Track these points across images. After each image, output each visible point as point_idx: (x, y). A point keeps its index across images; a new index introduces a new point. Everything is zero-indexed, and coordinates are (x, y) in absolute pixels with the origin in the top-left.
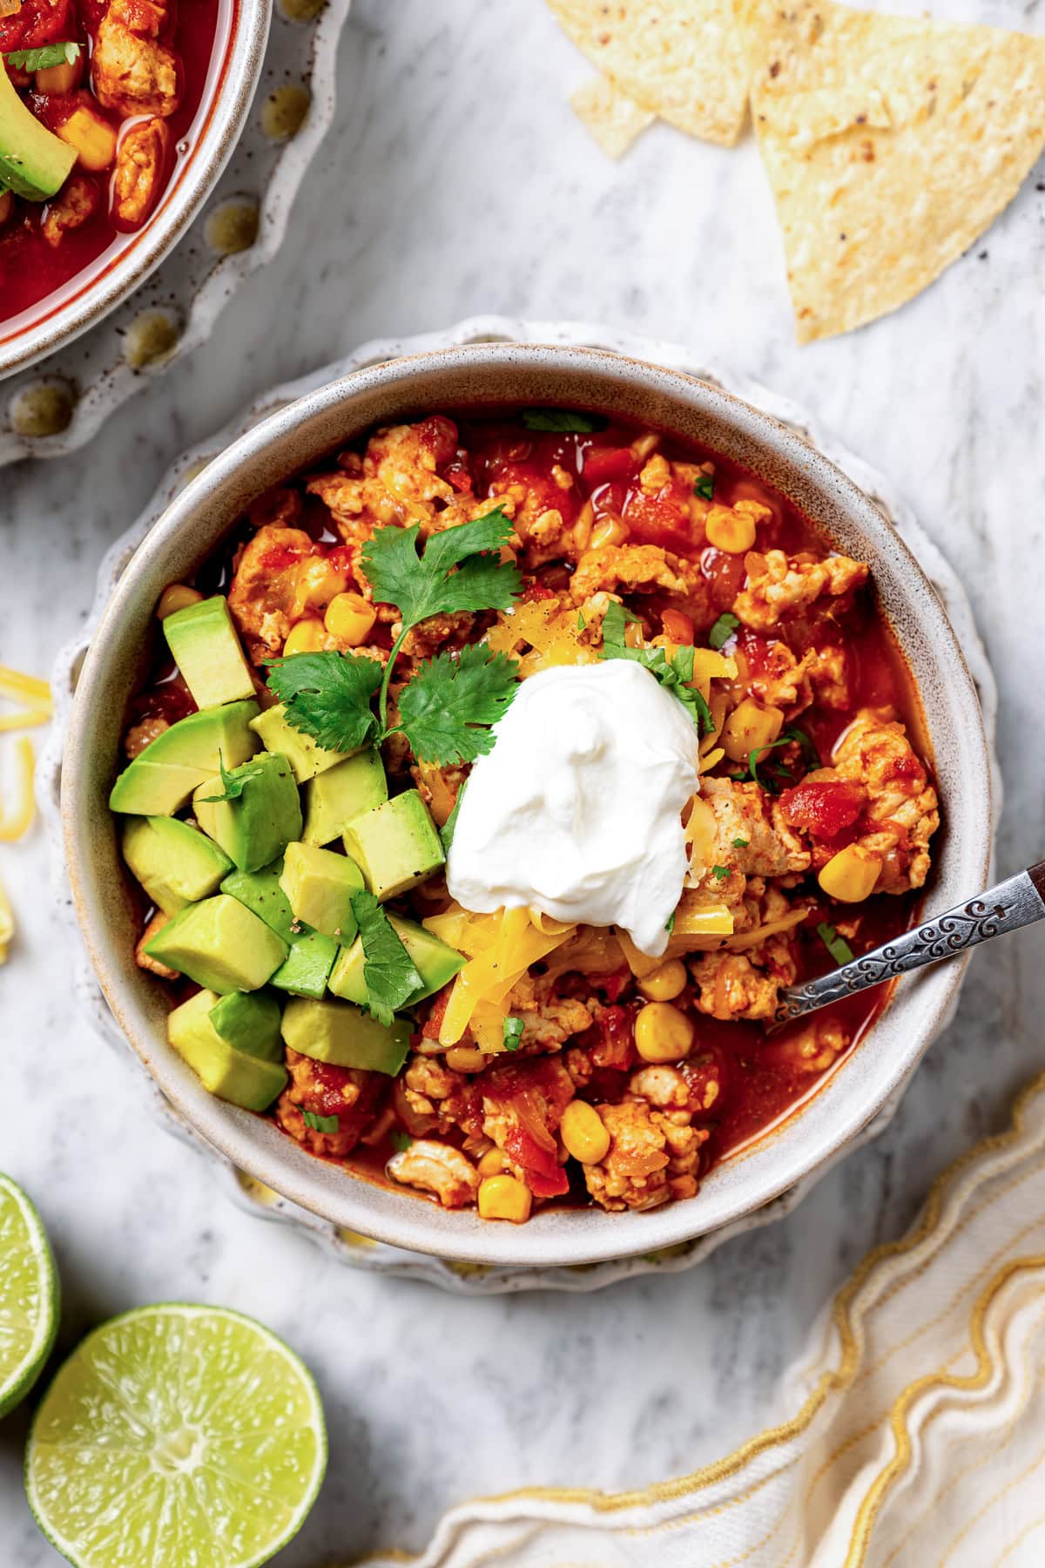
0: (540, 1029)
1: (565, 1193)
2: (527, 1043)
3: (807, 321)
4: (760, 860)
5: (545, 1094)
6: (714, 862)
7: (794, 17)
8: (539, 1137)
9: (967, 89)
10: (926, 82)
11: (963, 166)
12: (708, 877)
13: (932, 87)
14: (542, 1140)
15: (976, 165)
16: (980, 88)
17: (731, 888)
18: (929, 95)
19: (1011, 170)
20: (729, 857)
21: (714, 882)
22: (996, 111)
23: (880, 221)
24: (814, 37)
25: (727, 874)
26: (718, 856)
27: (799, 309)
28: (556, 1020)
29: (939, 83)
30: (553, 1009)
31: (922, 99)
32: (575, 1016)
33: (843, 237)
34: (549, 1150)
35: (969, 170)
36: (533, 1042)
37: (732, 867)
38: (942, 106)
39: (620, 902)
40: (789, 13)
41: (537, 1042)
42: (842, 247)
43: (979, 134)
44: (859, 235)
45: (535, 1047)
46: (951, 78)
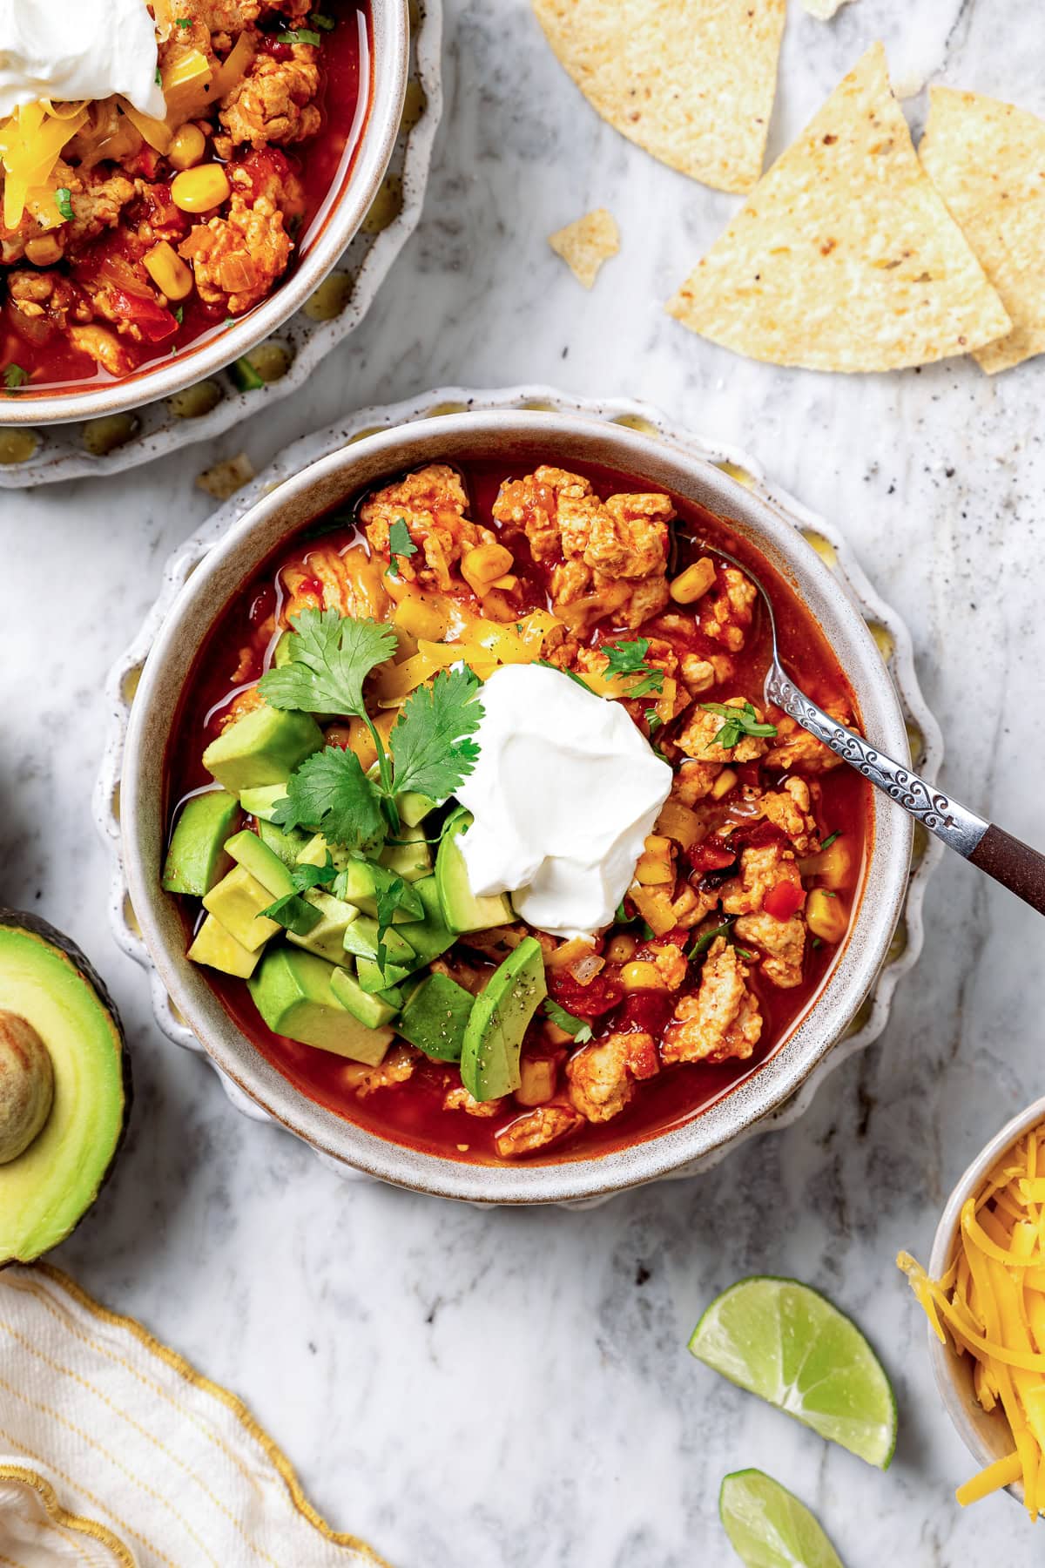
0: (93, 206)
1: (176, 329)
2: (87, 222)
3: (684, 301)
4: (216, 13)
5: (124, 257)
6: (175, 16)
7: (877, 125)
8: (133, 289)
9: (925, 277)
10: (907, 248)
11: (871, 318)
12: (175, 33)
13: (907, 255)
14: (140, 291)
15: (878, 328)
16: (930, 286)
17: (198, 37)
18: (899, 258)
19: (896, 354)
20: (186, 9)
21: (182, 34)
22: (925, 310)
23: (789, 295)
24: (876, 150)
25: (190, 24)
26: (178, 11)
27: (687, 289)
28: (103, 196)
29: (913, 257)
30: (97, 188)
31: (891, 256)
32: (118, 189)
33: (758, 278)
34: (148, 297)
35: (872, 326)
36: (92, 218)
37: (193, 18)
38: (898, 270)
39: (109, 69)
40: (877, 119)
41: (97, 218)
42: (750, 283)
43: (901, 312)
44: (767, 287)
45: (96, 223)
46: (923, 261)
